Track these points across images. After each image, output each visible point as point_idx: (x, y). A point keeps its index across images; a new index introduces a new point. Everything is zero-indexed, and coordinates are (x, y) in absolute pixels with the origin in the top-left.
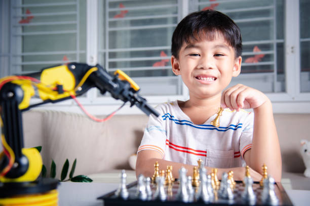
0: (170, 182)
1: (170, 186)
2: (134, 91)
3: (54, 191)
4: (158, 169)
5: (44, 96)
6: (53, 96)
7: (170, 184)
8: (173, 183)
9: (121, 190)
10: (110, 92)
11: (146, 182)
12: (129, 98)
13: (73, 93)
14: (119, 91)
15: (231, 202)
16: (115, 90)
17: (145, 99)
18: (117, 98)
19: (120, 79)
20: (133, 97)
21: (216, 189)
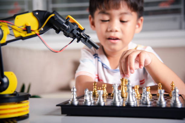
0: (105, 95)
1: (105, 98)
2: (81, 31)
3: (26, 101)
4: (96, 87)
5: (17, 34)
6: (24, 35)
7: (105, 97)
8: (107, 96)
9: (73, 99)
10: (63, 31)
11: (90, 94)
12: (77, 35)
13: (37, 32)
14: (70, 30)
15: (149, 106)
16: (67, 30)
17: (88, 36)
18: (68, 36)
19: (70, 21)
20: (80, 35)
21: (138, 99)
